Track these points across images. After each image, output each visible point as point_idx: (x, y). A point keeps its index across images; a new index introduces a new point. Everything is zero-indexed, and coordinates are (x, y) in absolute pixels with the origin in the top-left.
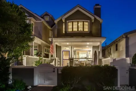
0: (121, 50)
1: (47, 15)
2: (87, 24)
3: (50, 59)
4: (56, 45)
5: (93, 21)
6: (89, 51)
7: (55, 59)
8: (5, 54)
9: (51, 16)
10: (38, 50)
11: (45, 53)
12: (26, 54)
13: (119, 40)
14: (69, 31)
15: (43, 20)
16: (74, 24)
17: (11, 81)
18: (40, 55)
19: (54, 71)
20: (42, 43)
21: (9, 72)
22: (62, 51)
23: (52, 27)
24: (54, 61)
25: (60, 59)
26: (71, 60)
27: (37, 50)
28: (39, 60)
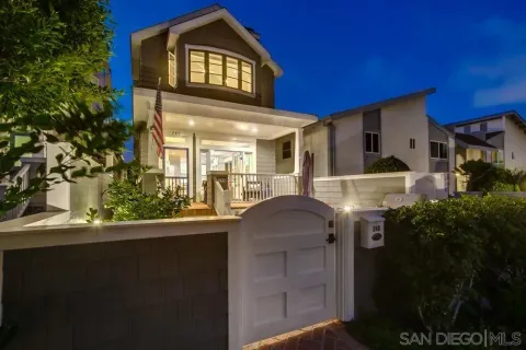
2: (249, 69)
6: (247, 153)
14: (193, 80)
16: (211, 60)
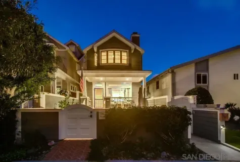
0: (165, 88)
1: (72, 44)
2: (125, 54)
3: (77, 98)
4: (87, 81)
5: (132, 51)
6: (127, 89)
7: (86, 99)
8: (11, 90)
9: (77, 46)
10: (62, 87)
11: (71, 91)
12: (45, 91)
13: (162, 76)
14: (102, 63)
15: (67, 48)
16: (109, 54)
17: (20, 134)
18: (64, 93)
19: (91, 116)
20: (67, 78)
21: (16, 119)
22: (93, 89)
23: (79, 59)
24: (85, 101)
25: (91, 99)
26: (107, 100)
27: (60, 87)
28: (64, 99)
